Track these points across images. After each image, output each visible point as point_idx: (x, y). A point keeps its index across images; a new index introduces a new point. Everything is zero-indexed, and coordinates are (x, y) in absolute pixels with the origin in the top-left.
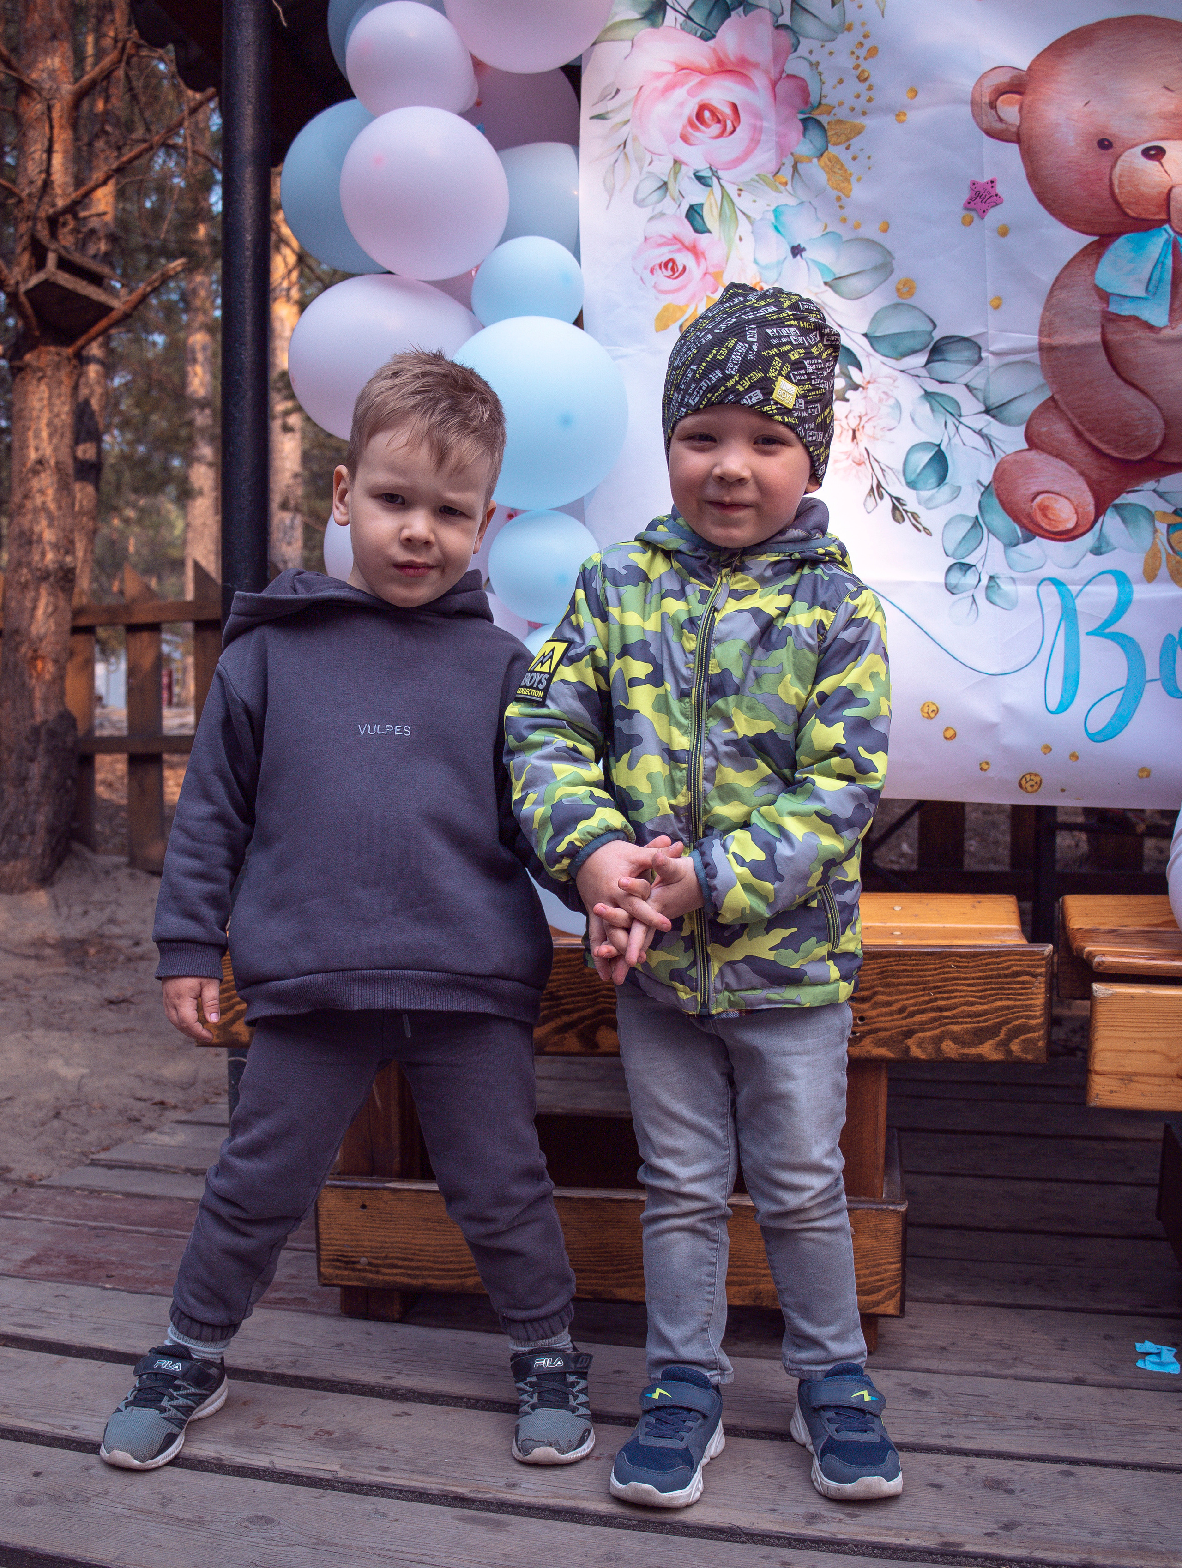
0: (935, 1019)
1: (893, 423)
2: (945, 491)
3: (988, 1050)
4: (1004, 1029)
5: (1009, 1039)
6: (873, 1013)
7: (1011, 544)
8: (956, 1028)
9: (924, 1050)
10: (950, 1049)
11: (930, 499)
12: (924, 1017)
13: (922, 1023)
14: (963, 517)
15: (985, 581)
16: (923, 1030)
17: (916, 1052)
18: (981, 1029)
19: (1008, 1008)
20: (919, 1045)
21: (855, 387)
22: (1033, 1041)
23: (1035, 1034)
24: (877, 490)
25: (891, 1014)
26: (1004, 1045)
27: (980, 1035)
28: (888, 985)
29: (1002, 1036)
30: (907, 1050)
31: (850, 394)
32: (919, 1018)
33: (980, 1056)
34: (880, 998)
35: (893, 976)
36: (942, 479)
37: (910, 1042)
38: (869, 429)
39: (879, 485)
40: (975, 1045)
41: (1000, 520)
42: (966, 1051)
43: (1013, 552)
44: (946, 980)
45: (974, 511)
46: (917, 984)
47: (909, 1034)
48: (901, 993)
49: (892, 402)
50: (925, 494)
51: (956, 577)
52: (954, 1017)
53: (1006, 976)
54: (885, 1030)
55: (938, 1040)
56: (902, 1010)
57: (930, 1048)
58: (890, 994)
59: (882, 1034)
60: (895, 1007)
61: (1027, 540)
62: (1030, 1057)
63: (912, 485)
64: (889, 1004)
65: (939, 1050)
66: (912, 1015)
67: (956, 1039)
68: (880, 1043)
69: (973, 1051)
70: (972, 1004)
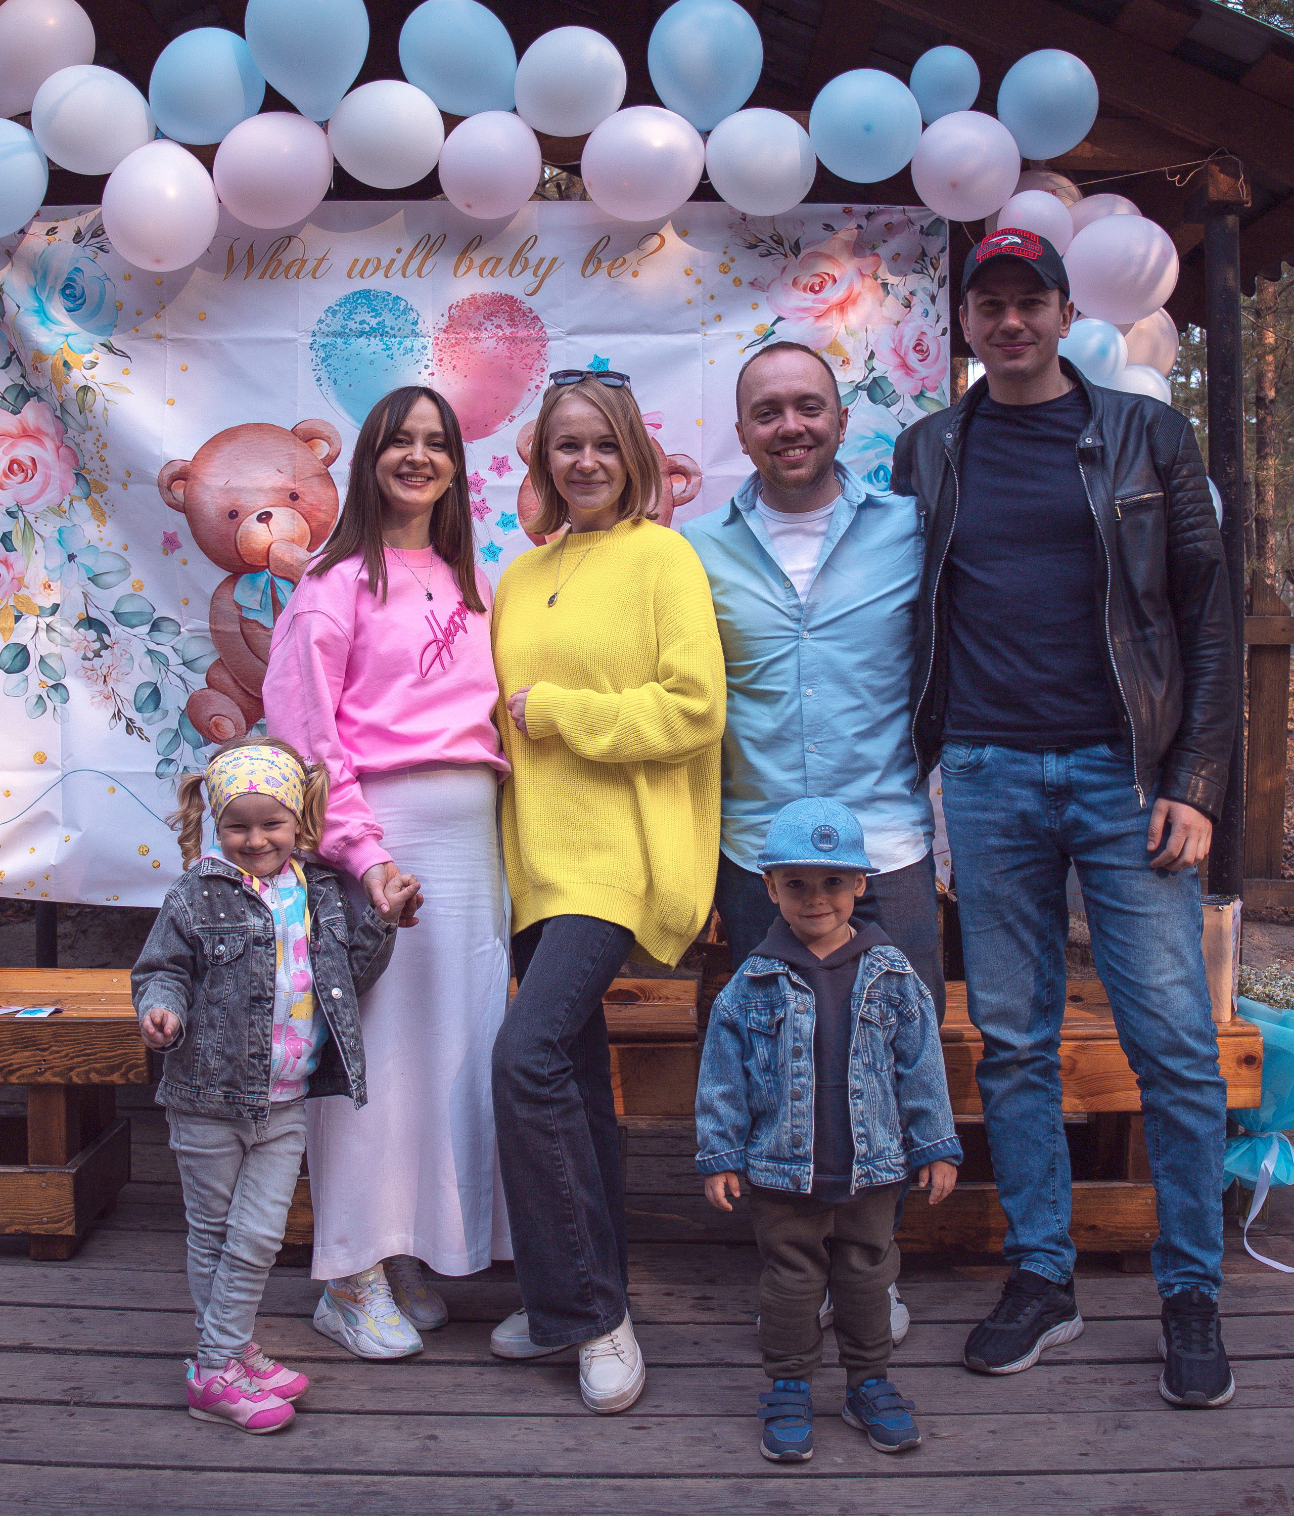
0: (85, 1061)
1: (128, 670)
2: (159, 712)
3: (116, 1078)
4: (124, 1066)
5: (127, 1072)
6: (51, 1057)
7: (196, 747)
8: (98, 1066)
9: (80, 1078)
10: (95, 1078)
11: (150, 719)
12: (79, 1059)
13: (77, 1063)
14: (169, 730)
15: (181, 770)
16: (79, 1067)
17: (75, 1079)
18: (112, 1066)
19: (126, 1054)
20: (77, 1076)
21: (106, 647)
22: (140, 1072)
23: (142, 1069)
24: (118, 715)
25: (60, 1058)
26: (124, 1075)
27: (112, 1070)
28: (56, 1041)
29: (123, 1070)
30: (71, 1078)
31: (103, 653)
32: (76, 1060)
33: (112, 1081)
34: (54, 1048)
35: (61, 1036)
36: (157, 707)
37: (72, 1074)
38: (114, 675)
39: (119, 711)
40: (109, 1076)
41: (190, 732)
42: (104, 1079)
43: (198, 751)
44: (91, 1038)
45: (175, 726)
46: (75, 1040)
47: (71, 1069)
48: (66, 1046)
49: (128, 656)
50: (147, 715)
51: (163, 769)
52: (96, 1059)
53: (123, 1036)
54: (58, 1067)
55: (87, 1073)
56: (67, 1055)
57: (84, 1077)
58: (59, 1047)
59: (56, 1069)
60: (63, 1054)
61: (206, 744)
62: (140, 1082)
63: (139, 710)
64: (59, 1052)
65: (88, 1078)
66: (72, 1058)
67: (97, 1071)
68: (55, 1075)
69: (108, 1079)
70: (105, 1052)
